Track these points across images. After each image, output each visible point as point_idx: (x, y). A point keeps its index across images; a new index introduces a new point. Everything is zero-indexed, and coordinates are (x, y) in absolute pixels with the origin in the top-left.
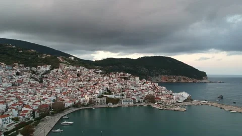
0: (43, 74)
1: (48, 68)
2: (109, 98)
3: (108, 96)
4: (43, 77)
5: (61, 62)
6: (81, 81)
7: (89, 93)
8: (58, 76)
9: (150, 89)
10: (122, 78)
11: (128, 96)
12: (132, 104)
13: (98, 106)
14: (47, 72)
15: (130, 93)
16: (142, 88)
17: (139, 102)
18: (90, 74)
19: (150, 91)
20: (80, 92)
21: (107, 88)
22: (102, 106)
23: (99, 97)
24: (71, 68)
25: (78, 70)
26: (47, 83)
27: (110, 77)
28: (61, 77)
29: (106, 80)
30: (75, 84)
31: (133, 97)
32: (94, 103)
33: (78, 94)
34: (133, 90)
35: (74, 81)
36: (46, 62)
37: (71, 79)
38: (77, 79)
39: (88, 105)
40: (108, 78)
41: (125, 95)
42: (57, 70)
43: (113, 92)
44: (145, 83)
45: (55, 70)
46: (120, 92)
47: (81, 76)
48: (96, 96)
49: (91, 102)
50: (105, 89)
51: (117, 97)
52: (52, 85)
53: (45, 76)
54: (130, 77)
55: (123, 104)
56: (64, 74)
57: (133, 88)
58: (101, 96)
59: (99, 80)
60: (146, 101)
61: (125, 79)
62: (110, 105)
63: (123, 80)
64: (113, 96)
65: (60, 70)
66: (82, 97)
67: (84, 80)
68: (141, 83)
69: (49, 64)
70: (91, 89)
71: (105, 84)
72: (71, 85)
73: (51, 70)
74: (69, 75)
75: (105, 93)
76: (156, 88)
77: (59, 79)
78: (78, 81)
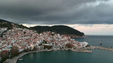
0: (3, 33)
1: (6, 29)
2: (46, 46)
3: (45, 44)
4: (3, 34)
5: (14, 26)
6: (26, 36)
7: (32, 43)
8: (12, 33)
9: (67, 40)
10: (50, 34)
11: (56, 44)
12: (58, 49)
13: (40, 51)
14: (5, 31)
15: (57, 42)
16: (62, 40)
17: (63, 48)
18: (31, 32)
19: (67, 42)
20: (27, 43)
21: (44, 40)
22: (42, 51)
23: (39, 45)
24: (20, 29)
25: (24, 30)
26: (5, 37)
27: (43, 34)
28: (14, 34)
29: (42, 35)
30: (23, 38)
31: (59, 45)
32: (37, 49)
33: (26, 43)
34: (58, 41)
35: (22, 36)
36: (4, 26)
37: (20, 35)
38: (24, 35)
39: (33, 50)
40: (42, 34)
41: (54, 44)
42: (11, 30)
43: (47, 42)
44: (63, 37)
45: (10, 30)
46: (51, 42)
47: (26, 33)
48: (38, 44)
49: (35, 48)
50: (43, 40)
51: (50, 45)
52: (9, 38)
53: (4, 33)
54: (54, 34)
55: (54, 49)
56: (16, 32)
57: (58, 40)
58: (40, 45)
59: (37, 36)
60: (67, 47)
61: (52, 35)
62: (46, 50)
63: (51, 35)
64: (48, 45)
65: (13, 30)
66: (29, 45)
67: (28, 36)
68: (61, 37)
69: (6, 27)
70: (34, 41)
71: (42, 38)
72: (21, 38)
73: (7, 30)
74: (19, 33)
75: (43, 43)
76: (70, 40)
77: (13, 35)
78: (25, 36)
